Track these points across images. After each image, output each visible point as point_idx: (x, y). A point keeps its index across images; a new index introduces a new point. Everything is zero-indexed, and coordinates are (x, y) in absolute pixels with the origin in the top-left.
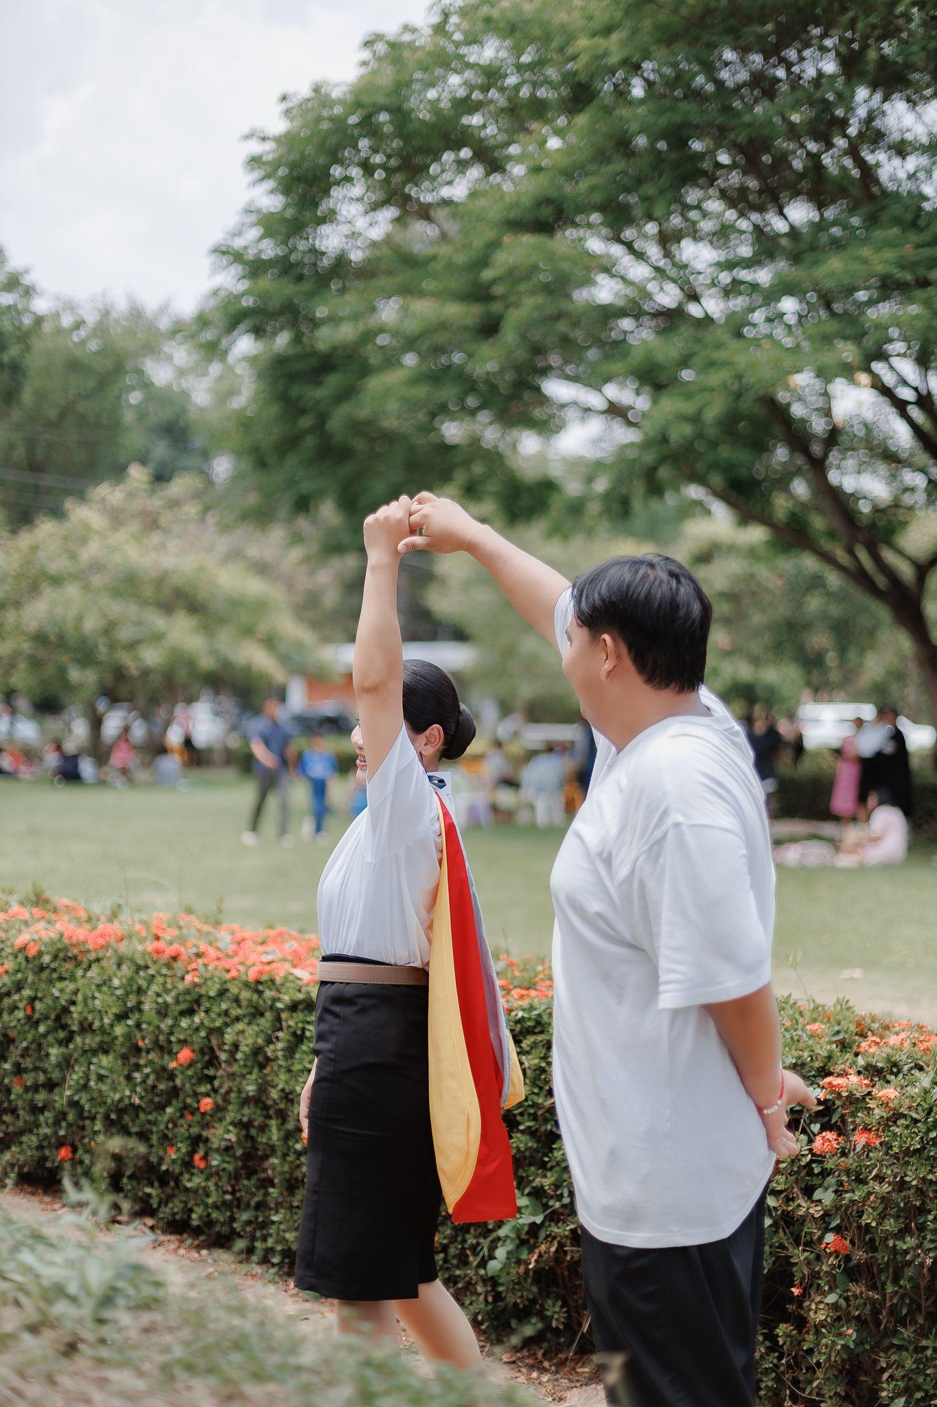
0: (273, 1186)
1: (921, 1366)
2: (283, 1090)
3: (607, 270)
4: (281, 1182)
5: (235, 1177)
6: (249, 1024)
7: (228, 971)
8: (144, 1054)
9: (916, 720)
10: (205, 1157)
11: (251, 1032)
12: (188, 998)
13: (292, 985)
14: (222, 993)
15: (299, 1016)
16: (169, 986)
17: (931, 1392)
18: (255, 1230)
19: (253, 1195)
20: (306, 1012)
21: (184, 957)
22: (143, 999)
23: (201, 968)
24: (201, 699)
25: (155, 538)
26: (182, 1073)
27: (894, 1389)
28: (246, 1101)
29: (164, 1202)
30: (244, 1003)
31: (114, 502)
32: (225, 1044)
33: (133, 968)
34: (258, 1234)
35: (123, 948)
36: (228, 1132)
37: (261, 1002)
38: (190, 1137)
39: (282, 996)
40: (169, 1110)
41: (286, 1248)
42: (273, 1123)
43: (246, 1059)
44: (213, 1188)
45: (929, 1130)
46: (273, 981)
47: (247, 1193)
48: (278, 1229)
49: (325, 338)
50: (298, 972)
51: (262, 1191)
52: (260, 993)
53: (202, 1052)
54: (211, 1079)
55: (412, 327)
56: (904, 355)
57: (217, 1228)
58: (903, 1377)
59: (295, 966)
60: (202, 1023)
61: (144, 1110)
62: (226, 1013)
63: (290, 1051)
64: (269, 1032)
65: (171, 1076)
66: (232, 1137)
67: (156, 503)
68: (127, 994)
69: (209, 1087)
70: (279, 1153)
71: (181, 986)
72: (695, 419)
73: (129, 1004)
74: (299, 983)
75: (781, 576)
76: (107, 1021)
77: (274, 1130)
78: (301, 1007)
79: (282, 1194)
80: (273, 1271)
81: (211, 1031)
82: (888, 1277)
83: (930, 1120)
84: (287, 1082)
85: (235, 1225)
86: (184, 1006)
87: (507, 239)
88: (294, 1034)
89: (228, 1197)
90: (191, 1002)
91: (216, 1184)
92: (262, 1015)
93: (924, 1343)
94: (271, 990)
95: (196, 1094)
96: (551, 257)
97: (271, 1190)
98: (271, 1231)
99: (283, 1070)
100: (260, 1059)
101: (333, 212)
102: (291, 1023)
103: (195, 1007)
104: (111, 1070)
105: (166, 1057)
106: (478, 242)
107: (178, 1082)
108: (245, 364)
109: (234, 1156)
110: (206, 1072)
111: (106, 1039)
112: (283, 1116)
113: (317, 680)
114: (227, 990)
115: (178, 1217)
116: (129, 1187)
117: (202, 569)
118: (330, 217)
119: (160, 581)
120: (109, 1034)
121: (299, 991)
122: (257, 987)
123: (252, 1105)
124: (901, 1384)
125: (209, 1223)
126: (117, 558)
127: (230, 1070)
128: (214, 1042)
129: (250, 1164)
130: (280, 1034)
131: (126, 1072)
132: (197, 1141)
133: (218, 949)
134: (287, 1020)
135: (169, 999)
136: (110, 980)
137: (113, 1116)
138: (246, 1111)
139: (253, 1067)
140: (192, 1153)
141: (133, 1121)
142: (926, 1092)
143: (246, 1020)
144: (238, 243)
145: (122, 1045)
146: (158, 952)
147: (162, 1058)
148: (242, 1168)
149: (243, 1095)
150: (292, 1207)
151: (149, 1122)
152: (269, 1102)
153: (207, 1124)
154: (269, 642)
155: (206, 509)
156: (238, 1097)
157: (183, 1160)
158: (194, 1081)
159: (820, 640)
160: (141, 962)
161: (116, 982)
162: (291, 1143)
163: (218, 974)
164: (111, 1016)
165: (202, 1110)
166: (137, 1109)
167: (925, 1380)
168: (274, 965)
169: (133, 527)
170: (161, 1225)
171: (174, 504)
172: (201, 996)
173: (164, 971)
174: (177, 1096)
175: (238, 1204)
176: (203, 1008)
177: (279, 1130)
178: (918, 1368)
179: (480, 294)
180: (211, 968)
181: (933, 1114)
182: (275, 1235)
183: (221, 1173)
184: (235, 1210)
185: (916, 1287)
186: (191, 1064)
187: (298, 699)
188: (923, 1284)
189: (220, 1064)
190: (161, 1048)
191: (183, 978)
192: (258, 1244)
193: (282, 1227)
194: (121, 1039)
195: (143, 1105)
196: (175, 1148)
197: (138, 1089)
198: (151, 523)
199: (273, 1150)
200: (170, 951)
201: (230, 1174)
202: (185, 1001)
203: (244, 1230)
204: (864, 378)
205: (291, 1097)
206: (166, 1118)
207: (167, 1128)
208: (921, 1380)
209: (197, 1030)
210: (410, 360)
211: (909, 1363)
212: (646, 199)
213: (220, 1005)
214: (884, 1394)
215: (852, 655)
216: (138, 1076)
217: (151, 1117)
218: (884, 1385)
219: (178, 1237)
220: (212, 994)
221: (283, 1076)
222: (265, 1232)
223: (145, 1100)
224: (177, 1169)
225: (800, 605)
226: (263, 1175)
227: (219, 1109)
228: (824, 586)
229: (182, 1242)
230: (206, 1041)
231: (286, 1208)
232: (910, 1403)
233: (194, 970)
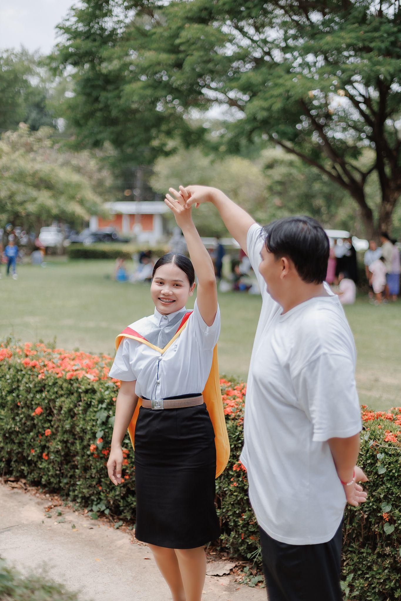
0: (78, 469)
1: (361, 560)
2: (82, 428)
3: (231, 41)
4: (81, 467)
5: (61, 463)
6: (67, 398)
7: (58, 374)
8: (20, 409)
9: (359, 237)
10: (48, 455)
11: (67, 402)
12: (40, 385)
13: (86, 382)
14: (55, 384)
15: (89, 395)
16: (31, 379)
17: (365, 571)
18: (70, 487)
19: (69, 472)
20: (92, 394)
21: (38, 366)
22: (20, 384)
23: (46, 372)
24: (52, 226)
25: (32, 155)
26: (37, 418)
27: (349, 570)
28: (65, 432)
29: (30, 473)
30: (65, 389)
31: (13, 139)
32: (56, 406)
33: (15, 371)
34: (71, 488)
35: (11, 361)
36: (58, 445)
37: (72, 388)
38: (41, 446)
39: (81, 386)
40: (32, 434)
41: (83, 495)
42: (77, 442)
43: (65, 413)
44: (51, 468)
45: (367, 460)
46: (77, 379)
47: (66, 471)
48: (80, 487)
49: (106, 67)
50: (88, 376)
51: (73, 470)
52: (72, 385)
53: (46, 409)
54: (50, 421)
55: (145, 63)
56: (359, 82)
57: (53, 485)
58: (353, 565)
59: (87, 373)
60: (46, 397)
61: (21, 433)
62: (57, 393)
63: (85, 411)
64: (76, 402)
65: (33, 419)
66: (60, 447)
67: (31, 139)
68: (13, 382)
69: (49, 424)
70: (80, 455)
71: (36, 380)
72: (269, 109)
73: (14, 387)
74: (89, 381)
75: (303, 174)
76: (4, 393)
77: (78, 445)
78: (90, 391)
79: (81, 472)
80: (77, 505)
81: (50, 400)
82: (347, 522)
83: (368, 455)
84: (83, 425)
85: (61, 485)
86: (38, 389)
87: (187, 25)
88: (87, 403)
89: (58, 472)
90: (41, 387)
91: (53, 467)
92: (73, 394)
93: (362, 550)
94: (76, 383)
95: (43, 428)
96: (207, 35)
97: (77, 471)
98: (77, 488)
99: (82, 419)
100: (71, 414)
101: (110, 11)
102: (85, 399)
103: (43, 389)
104: (6, 416)
105: (30, 410)
106: (174, 26)
107: (36, 422)
108: (71, 78)
109: (60, 455)
110: (48, 418)
111: (3, 401)
112: (82, 439)
113: (102, 218)
114: (57, 383)
115: (36, 479)
116: (14, 466)
117: (53, 170)
118: (109, 13)
119: (34, 174)
120: (5, 399)
121: (89, 384)
122: (70, 382)
123: (68, 434)
124: (352, 567)
125: (49, 483)
126: (15, 164)
127: (59, 418)
128: (51, 405)
129: (68, 458)
130: (81, 403)
131: (12, 416)
132: (44, 448)
133: (53, 363)
134: (83, 397)
135: (31, 386)
136: (6, 375)
137: (7, 435)
138: (66, 436)
139: (68, 417)
140: (42, 453)
141: (16, 437)
142: (366, 442)
143: (65, 396)
144: (68, 24)
145: (11, 404)
146: (26, 364)
147: (29, 411)
148: (64, 460)
149: (64, 429)
150: (86, 478)
151: (23, 438)
152: (76, 433)
153: (48, 440)
154: (82, 202)
155: (54, 143)
156: (62, 430)
157: (38, 455)
158: (42, 421)
159: (319, 202)
160: (19, 368)
161: (8, 377)
162: (85, 451)
163: (53, 375)
164: (6, 392)
165: (46, 434)
166: (18, 432)
167: (362, 566)
168: (77, 372)
169: (22, 151)
170: (28, 482)
171: (40, 140)
172: (45, 385)
173: (29, 372)
174: (35, 428)
175: (62, 475)
176: (46, 390)
177: (80, 445)
178: (359, 561)
179: (174, 50)
180: (50, 372)
181: (369, 452)
182: (78, 490)
183: (55, 462)
184: (61, 478)
185: (359, 526)
186: (41, 414)
187: (94, 226)
188: (362, 525)
189: (54, 415)
190: (28, 407)
191: (37, 376)
192: (71, 493)
193: (81, 487)
194: (10, 402)
195: (20, 431)
196: (34, 450)
197: (18, 424)
198: (29, 149)
199: (77, 453)
200: (32, 363)
201: (59, 463)
202: (38, 387)
203: (65, 487)
204: (342, 92)
205: (85, 431)
206: (30, 437)
207: (31, 441)
208: (361, 566)
209: (44, 399)
210: (143, 78)
211: (356, 559)
212: (248, 8)
213: (54, 389)
214: (344, 571)
215: (333, 208)
216: (17, 418)
217: (24, 436)
218: (345, 568)
219: (36, 488)
220: (50, 384)
221: (82, 422)
222: (74, 488)
223: (21, 429)
224: (35, 459)
225: (310, 187)
226: (73, 463)
227: (53, 434)
228: (321, 179)
229: (38, 490)
230: (48, 405)
231: (83, 479)
232: (356, 576)
233: (42, 373)
